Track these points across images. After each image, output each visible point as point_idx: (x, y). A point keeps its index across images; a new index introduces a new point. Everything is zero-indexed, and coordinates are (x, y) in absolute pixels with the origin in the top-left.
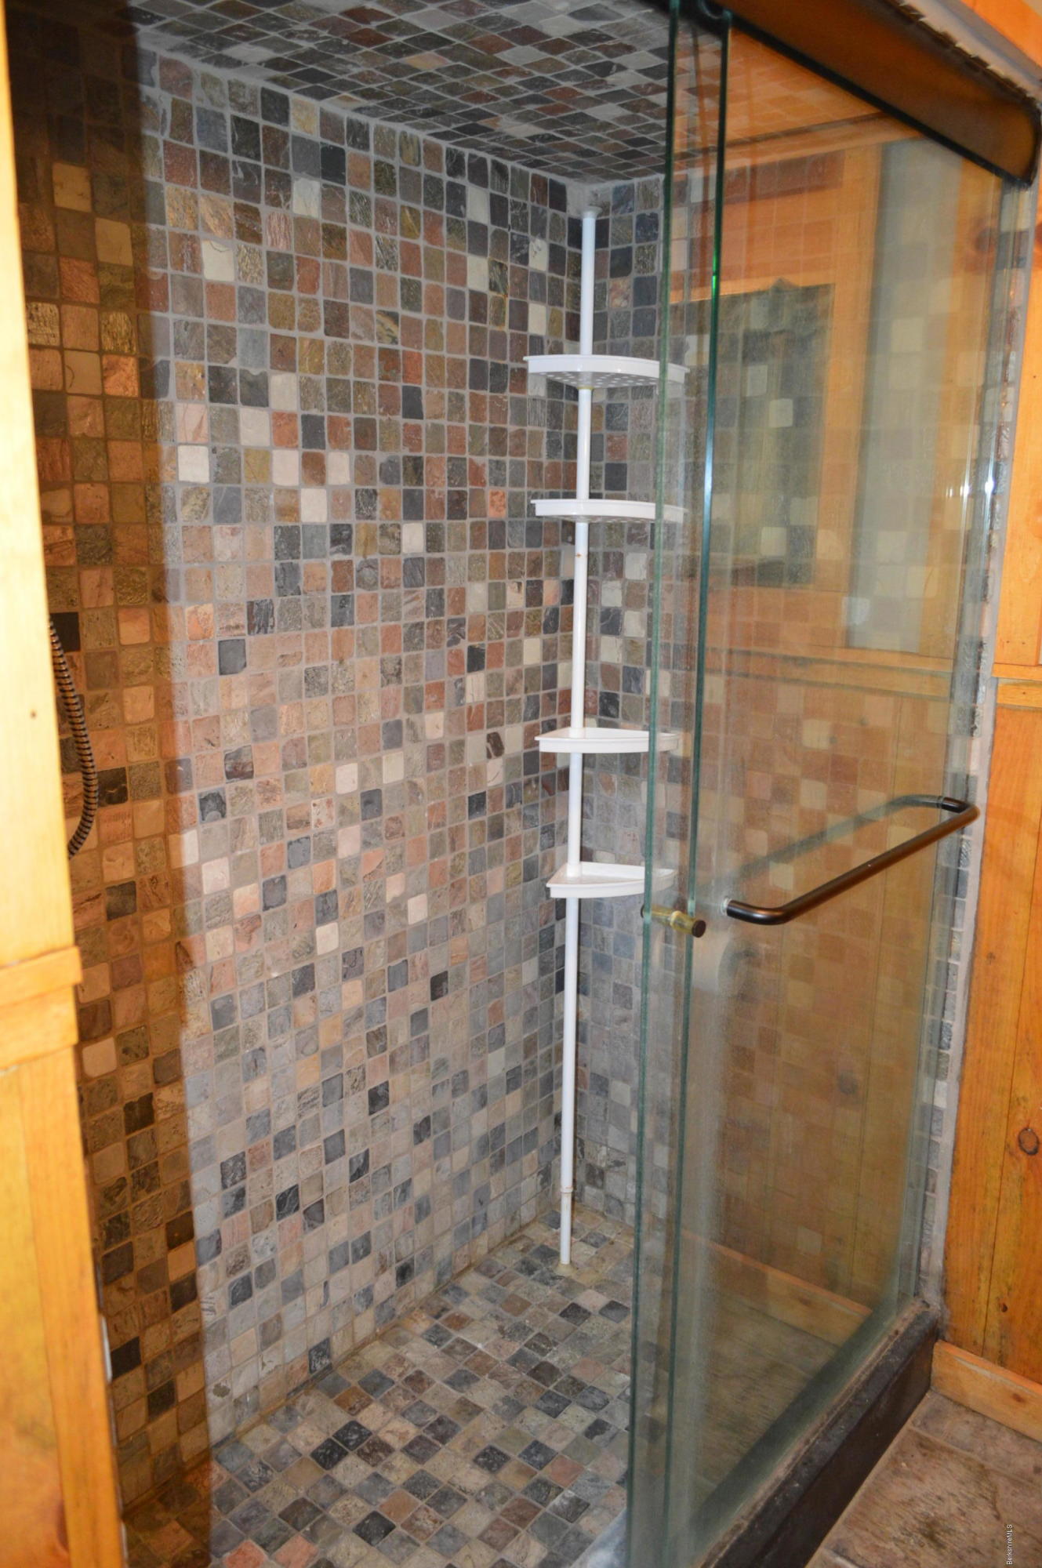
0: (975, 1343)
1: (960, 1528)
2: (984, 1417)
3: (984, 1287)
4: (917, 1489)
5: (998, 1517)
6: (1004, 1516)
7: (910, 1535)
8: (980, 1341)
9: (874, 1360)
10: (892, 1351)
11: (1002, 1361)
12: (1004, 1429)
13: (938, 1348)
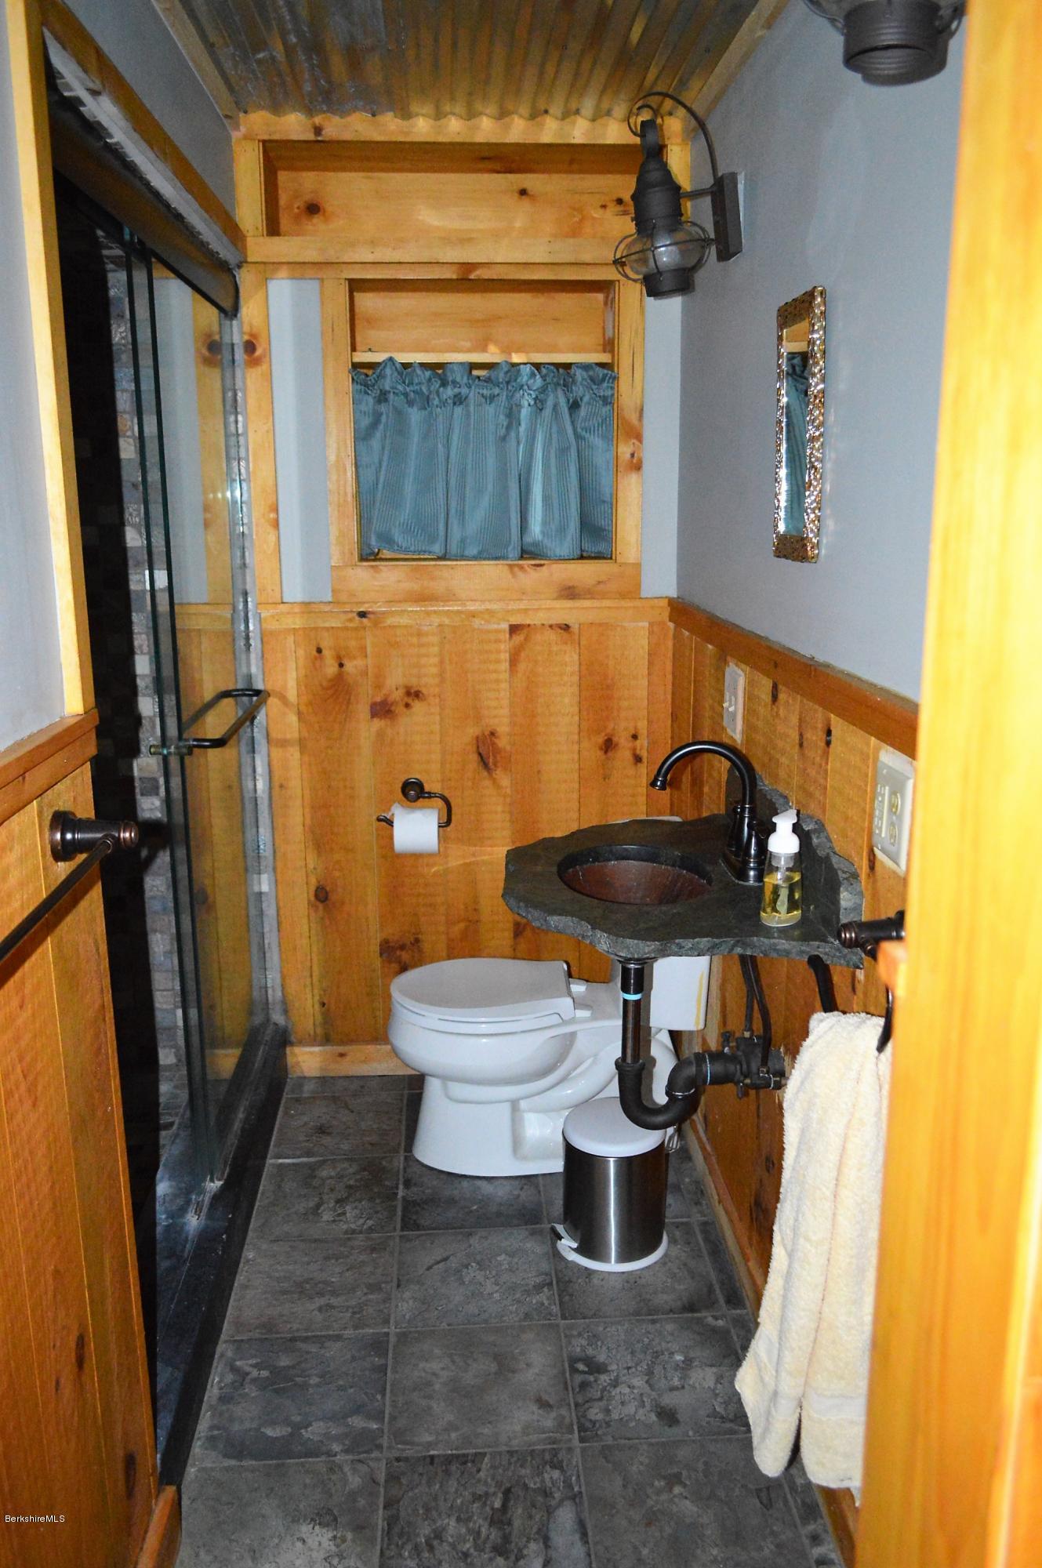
0: (310, 1035)
1: (335, 1123)
4: (304, 1118)
6: (355, 1110)
7: (312, 1136)
8: (312, 1033)
10: (268, 1053)
11: (328, 1042)
13: (288, 1050)
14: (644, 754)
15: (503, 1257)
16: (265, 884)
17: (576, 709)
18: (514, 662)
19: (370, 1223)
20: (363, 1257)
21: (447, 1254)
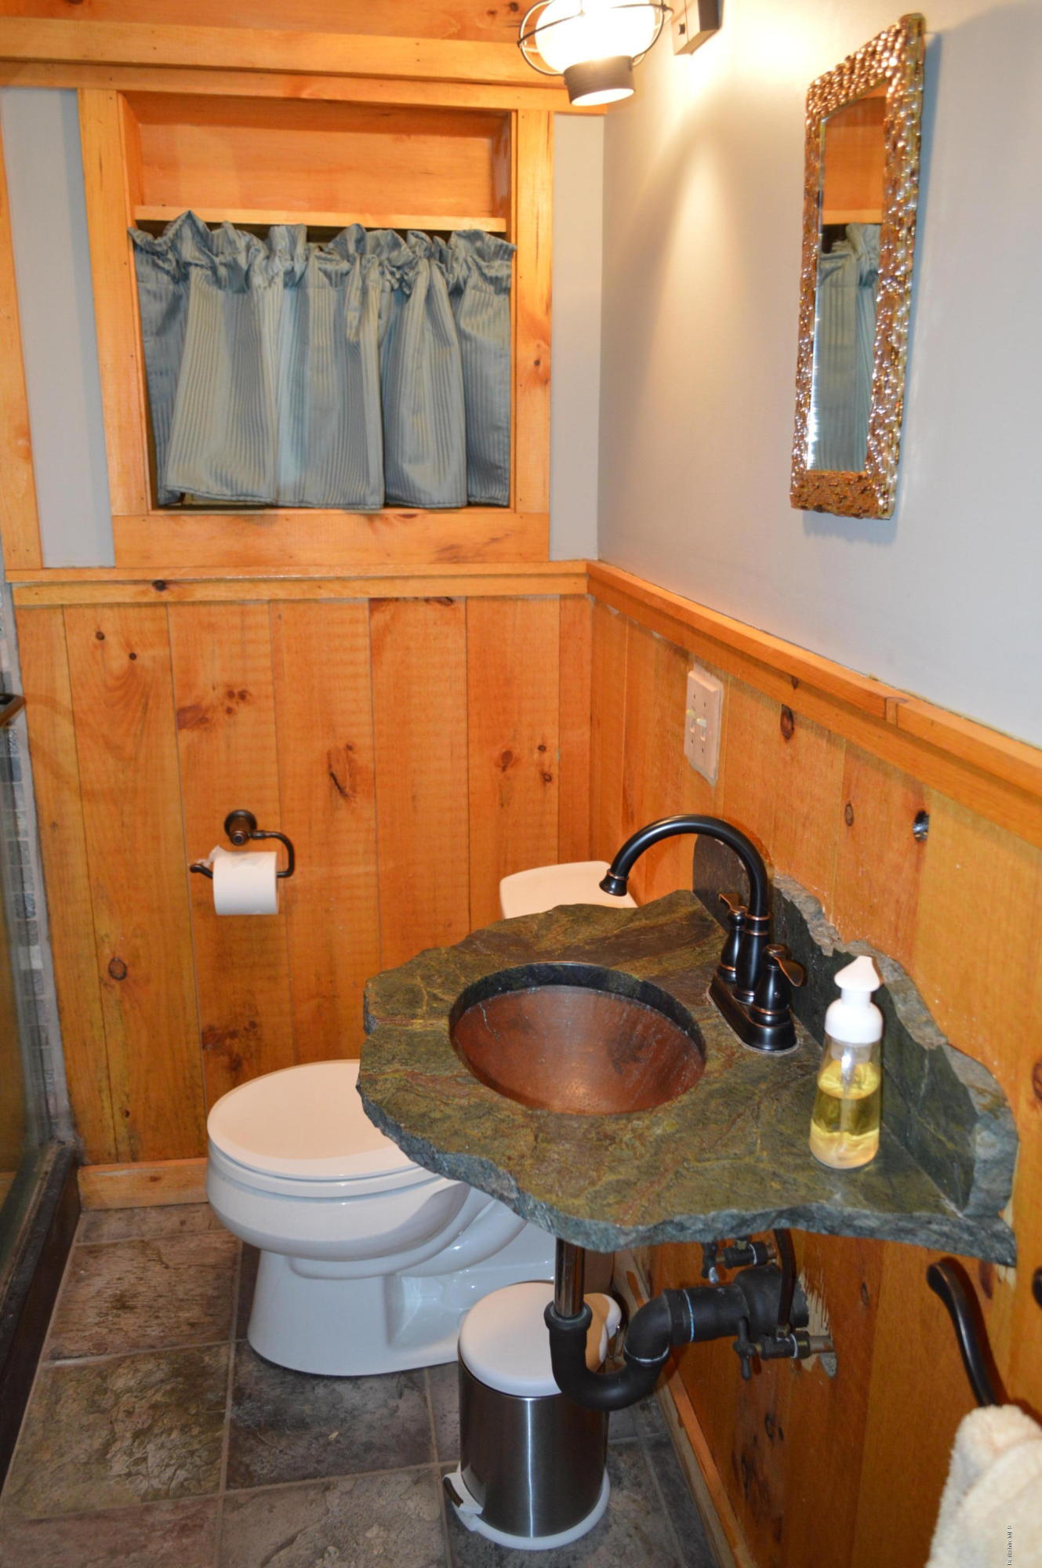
0: (109, 1154)
1: (142, 1289)
2: (131, 1209)
3: (107, 1104)
4: (98, 1283)
5: (167, 1267)
6: (171, 1264)
7: (107, 1314)
8: (113, 1151)
9: (36, 1200)
10: (49, 1187)
11: (134, 1158)
12: (148, 1210)
13: (81, 1174)
14: (555, 771)
15: (375, 1530)
16: (38, 958)
17: (462, 713)
18: (376, 648)
19: (182, 1474)
20: (168, 1545)
21: (292, 1531)
